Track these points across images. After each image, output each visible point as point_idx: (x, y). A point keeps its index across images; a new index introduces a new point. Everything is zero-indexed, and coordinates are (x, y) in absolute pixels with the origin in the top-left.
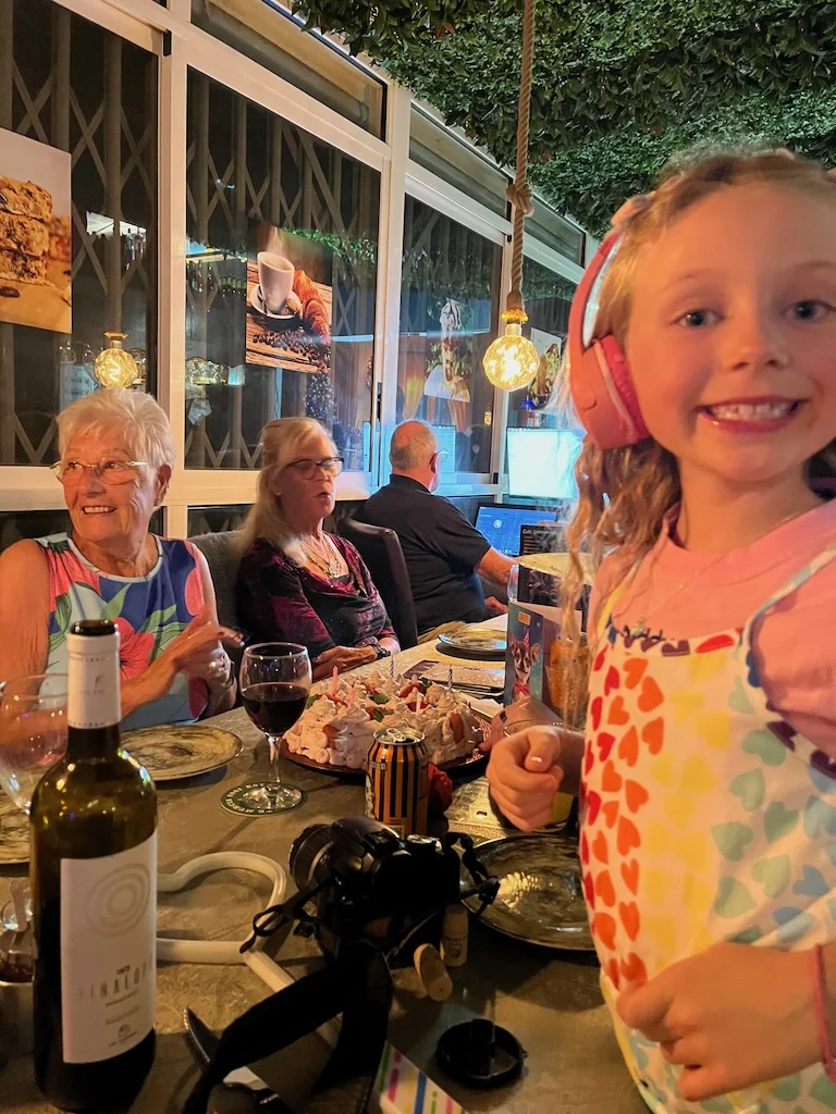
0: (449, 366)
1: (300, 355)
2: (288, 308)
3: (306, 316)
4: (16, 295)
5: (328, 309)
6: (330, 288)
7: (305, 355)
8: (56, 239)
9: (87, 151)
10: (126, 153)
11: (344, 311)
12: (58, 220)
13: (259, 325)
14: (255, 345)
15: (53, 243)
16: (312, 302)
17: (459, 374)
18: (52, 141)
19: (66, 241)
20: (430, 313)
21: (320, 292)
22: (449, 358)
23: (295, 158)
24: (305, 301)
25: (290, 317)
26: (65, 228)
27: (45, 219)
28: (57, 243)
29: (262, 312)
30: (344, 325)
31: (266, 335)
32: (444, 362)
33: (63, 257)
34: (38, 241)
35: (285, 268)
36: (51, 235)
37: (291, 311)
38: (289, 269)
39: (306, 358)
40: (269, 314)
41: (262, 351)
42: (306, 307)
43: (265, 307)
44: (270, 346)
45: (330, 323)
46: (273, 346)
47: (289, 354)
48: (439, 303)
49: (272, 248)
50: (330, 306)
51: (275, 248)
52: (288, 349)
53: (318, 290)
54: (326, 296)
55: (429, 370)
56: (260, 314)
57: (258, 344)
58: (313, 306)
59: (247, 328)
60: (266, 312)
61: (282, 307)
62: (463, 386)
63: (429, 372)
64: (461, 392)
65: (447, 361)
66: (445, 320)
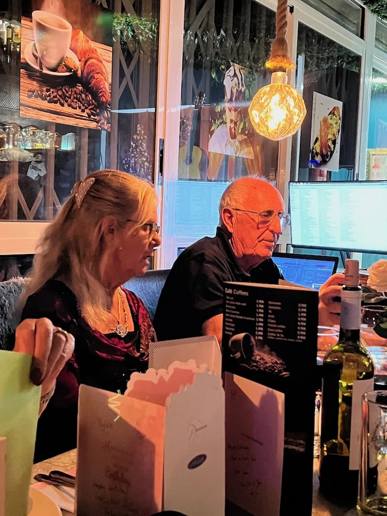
0: (233, 125)
1: (78, 111)
2: (65, 65)
3: (85, 74)
5: (108, 67)
6: (111, 49)
7: (83, 111)
11: (128, 72)
13: (34, 80)
14: (29, 100)
16: (92, 60)
17: (243, 132)
20: (214, 76)
21: (99, 51)
22: (233, 118)
24: (83, 60)
25: (68, 74)
29: (37, 68)
30: (127, 87)
31: (42, 91)
32: (228, 121)
35: (62, 26)
37: (69, 69)
38: (66, 28)
39: (85, 114)
40: (45, 71)
41: (38, 107)
42: (85, 64)
43: (41, 63)
44: (46, 102)
45: (110, 81)
46: (50, 102)
47: (66, 109)
48: (223, 67)
49: (49, 7)
50: (111, 65)
51: (52, 7)
52: (66, 104)
53: (97, 49)
54: (105, 55)
55: (213, 129)
56: (36, 71)
57: (33, 99)
58: (92, 65)
59: (21, 84)
60: (41, 68)
61: (59, 65)
62: (247, 143)
63: (213, 131)
64: (246, 150)
65: (231, 121)
66: (229, 83)
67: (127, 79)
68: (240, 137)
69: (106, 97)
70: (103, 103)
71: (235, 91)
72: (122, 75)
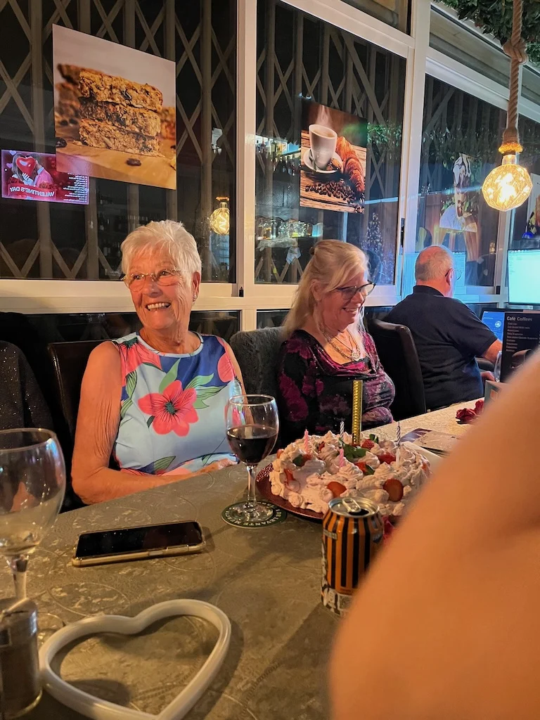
0: (460, 205)
1: (341, 200)
2: (332, 165)
3: (346, 171)
4: (139, 165)
5: (363, 164)
6: (365, 149)
7: (344, 199)
8: (165, 124)
9: (188, 62)
10: (215, 61)
11: (377, 167)
12: (167, 111)
13: (310, 178)
14: (307, 193)
15: (164, 126)
16: (352, 160)
17: (468, 210)
18: (163, 55)
19: (172, 125)
20: (445, 165)
21: (357, 152)
22: (461, 200)
23: (340, 55)
24: (345, 160)
25: (334, 171)
26: (172, 116)
27: (158, 110)
28: (166, 127)
29: (312, 168)
30: (376, 178)
31: (315, 186)
32: (456, 202)
33: (171, 136)
34: (153, 126)
35: (330, 135)
36: (162, 121)
37: (334, 167)
38: (333, 136)
39: (346, 202)
40: (318, 171)
41: (312, 198)
42: (346, 164)
43: (315, 165)
44: (318, 194)
45: (365, 175)
46: (321, 194)
47: (333, 199)
48: (453, 158)
49: (321, 121)
50: (365, 163)
51: (323, 121)
52: (332, 195)
53: (355, 151)
54: (361, 154)
55: (443, 208)
56: (311, 170)
57: (309, 192)
58: (352, 163)
59: (301, 181)
60: (315, 169)
61: (327, 165)
62: (472, 220)
63: (444, 210)
64: (470, 225)
65: (459, 201)
66: (458, 171)
67: (377, 173)
68: (465, 215)
69: (362, 188)
70: (359, 192)
71: (462, 177)
72: (373, 170)
